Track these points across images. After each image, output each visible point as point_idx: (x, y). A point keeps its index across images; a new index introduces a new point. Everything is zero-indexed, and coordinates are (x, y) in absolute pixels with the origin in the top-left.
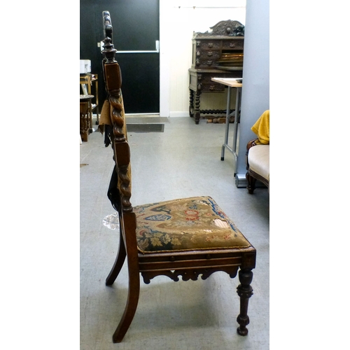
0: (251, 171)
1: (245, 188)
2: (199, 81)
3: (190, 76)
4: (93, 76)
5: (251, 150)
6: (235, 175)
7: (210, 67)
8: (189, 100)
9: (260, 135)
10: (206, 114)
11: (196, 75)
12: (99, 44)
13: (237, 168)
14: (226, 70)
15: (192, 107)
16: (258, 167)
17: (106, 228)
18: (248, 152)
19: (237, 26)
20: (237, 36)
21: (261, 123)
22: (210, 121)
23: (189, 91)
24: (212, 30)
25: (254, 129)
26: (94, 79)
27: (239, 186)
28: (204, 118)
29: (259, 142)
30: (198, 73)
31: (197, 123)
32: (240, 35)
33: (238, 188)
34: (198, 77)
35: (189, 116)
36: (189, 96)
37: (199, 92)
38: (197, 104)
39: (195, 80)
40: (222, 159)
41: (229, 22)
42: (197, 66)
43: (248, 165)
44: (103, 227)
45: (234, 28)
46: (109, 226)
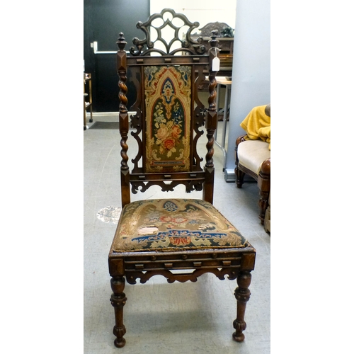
0: (240, 166)
1: (234, 182)
4: (87, 75)
5: (240, 145)
6: (224, 170)
9: (249, 131)
12: (92, 44)
13: (226, 164)
17: (100, 222)
18: (237, 148)
19: (224, 28)
20: (224, 37)
21: (250, 119)
24: (200, 32)
25: (243, 125)
26: (87, 78)
27: (228, 180)
29: (248, 137)
32: (227, 37)
33: (227, 182)
41: (217, 24)
43: (237, 160)
44: (97, 220)
45: (222, 29)
46: (103, 219)
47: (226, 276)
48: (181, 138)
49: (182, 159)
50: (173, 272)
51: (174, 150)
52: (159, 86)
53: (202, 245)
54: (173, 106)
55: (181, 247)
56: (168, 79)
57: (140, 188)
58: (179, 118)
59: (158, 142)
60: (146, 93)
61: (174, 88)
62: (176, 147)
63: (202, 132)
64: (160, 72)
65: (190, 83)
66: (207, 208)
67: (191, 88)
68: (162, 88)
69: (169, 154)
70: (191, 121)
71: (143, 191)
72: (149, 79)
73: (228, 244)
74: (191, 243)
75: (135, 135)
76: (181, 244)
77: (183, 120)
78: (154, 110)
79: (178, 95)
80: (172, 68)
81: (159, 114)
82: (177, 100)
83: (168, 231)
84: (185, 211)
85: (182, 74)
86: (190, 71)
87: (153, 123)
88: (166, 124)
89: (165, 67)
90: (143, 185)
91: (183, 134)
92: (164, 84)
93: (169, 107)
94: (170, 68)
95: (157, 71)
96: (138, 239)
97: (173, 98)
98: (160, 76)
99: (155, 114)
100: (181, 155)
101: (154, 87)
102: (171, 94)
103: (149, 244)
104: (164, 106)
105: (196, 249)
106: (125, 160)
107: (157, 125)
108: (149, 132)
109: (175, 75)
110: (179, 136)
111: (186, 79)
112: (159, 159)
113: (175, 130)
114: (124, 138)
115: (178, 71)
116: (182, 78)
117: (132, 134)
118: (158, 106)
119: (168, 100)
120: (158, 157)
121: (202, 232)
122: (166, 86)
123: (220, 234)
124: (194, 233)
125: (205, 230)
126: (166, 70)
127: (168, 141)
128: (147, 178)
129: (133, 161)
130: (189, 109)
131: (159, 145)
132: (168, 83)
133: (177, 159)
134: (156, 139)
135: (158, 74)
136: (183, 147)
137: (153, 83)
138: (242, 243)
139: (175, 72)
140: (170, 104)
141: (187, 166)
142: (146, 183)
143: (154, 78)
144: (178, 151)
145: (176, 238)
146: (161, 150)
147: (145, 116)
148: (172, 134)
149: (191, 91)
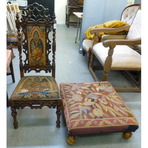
1: (82, 53)
2: (69, 11)
3: (66, 8)
5: (84, 41)
6: (79, 49)
7: (74, 5)
8: (66, 18)
9: (87, 36)
10: (72, 24)
11: (68, 8)
14: (80, 7)
15: (66, 20)
16: (85, 47)
22: (73, 26)
23: (66, 14)
25: (86, 33)
27: (80, 53)
28: (71, 25)
29: (87, 38)
30: (69, 8)
31: (68, 27)
34: (69, 9)
35: (65, 24)
36: (66, 16)
37: (69, 15)
38: (68, 20)
39: (68, 10)
40: (76, 42)
42: (69, 5)
47: (52, 107)
48: (42, 54)
49: (43, 61)
50: (33, 105)
51: (39, 58)
52: (33, 34)
53: (43, 97)
54: (38, 42)
55: (35, 97)
56: (36, 31)
57: (27, 71)
58: (41, 46)
59: (33, 55)
60: (28, 36)
61: (38, 35)
62: (40, 57)
63: (50, 51)
64: (33, 29)
65: (45, 33)
66: (50, 80)
67: (46, 35)
68: (34, 35)
69: (37, 60)
70: (46, 48)
71: (28, 72)
72: (29, 31)
73: (52, 97)
74: (39, 96)
75: (24, 52)
76: (35, 96)
77: (42, 47)
78: (31, 43)
79: (40, 38)
80: (38, 27)
81: (33, 44)
82: (40, 40)
83: (31, 91)
84: (42, 82)
85: (42, 29)
86: (45, 28)
87: (31, 48)
88: (36, 48)
89: (35, 27)
90: (28, 70)
91: (43, 52)
92: (34, 33)
93: (36, 42)
94: (37, 27)
95: (32, 28)
96: (20, 94)
97: (38, 39)
98: (33, 30)
99: (31, 45)
100: (42, 60)
101: (31, 34)
102: (37, 37)
103: (24, 96)
104: (35, 42)
105: (40, 98)
106: (21, 61)
107: (32, 49)
108: (29, 51)
109: (39, 30)
110: (41, 53)
111: (43, 31)
112: (34, 61)
113: (39, 51)
114: (20, 53)
115: (40, 28)
116: (41, 31)
117: (23, 51)
118: (32, 42)
119: (36, 40)
120: (33, 60)
121: (44, 92)
122: (35, 34)
123: (50, 93)
124: (40, 92)
125: (45, 91)
126: (35, 28)
127: (37, 55)
128: (30, 68)
129: (24, 61)
130: (45, 43)
131: (33, 56)
132: (36, 33)
133: (41, 61)
134: (32, 54)
135: (32, 29)
136: (43, 57)
137: (30, 33)
138: (57, 97)
139: (39, 29)
140: (37, 41)
141: (45, 64)
142: (29, 69)
143: (30, 31)
144: (41, 58)
145: (34, 94)
146: (34, 58)
147: (28, 45)
148: (38, 52)
149: (46, 36)
